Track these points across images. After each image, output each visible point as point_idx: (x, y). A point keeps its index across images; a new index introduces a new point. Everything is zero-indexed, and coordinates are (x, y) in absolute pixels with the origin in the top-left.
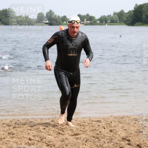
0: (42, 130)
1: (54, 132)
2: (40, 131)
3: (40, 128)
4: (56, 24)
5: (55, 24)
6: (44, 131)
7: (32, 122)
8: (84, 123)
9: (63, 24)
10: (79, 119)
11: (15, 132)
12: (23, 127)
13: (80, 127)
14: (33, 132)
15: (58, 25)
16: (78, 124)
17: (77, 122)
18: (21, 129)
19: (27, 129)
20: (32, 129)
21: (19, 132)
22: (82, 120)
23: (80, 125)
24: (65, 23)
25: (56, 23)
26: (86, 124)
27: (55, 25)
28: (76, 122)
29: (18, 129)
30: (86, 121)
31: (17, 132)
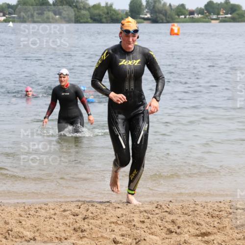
0: (138, 225)
1: (162, 228)
2: (134, 226)
3: (133, 220)
4: (165, 21)
5: (162, 19)
6: (143, 226)
7: (119, 208)
8: (220, 213)
9: (179, 20)
10: (209, 205)
11: (86, 227)
12: (101, 218)
13: (213, 219)
14: (120, 227)
15: (168, 22)
16: (209, 213)
17: (206, 211)
18: (99, 222)
19: (109, 221)
20: (119, 222)
21: (94, 228)
22: (215, 206)
23: (212, 217)
24: (182, 18)
25: (164, 18)
26: (224, 214)
27: (162, 22)
28: (203, 210)
29: (92, 221)
30: (223, 209)
31: (91, 226)
